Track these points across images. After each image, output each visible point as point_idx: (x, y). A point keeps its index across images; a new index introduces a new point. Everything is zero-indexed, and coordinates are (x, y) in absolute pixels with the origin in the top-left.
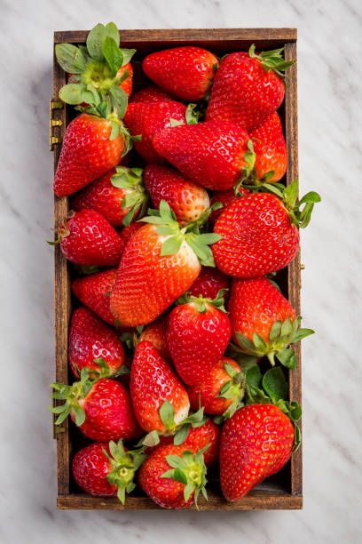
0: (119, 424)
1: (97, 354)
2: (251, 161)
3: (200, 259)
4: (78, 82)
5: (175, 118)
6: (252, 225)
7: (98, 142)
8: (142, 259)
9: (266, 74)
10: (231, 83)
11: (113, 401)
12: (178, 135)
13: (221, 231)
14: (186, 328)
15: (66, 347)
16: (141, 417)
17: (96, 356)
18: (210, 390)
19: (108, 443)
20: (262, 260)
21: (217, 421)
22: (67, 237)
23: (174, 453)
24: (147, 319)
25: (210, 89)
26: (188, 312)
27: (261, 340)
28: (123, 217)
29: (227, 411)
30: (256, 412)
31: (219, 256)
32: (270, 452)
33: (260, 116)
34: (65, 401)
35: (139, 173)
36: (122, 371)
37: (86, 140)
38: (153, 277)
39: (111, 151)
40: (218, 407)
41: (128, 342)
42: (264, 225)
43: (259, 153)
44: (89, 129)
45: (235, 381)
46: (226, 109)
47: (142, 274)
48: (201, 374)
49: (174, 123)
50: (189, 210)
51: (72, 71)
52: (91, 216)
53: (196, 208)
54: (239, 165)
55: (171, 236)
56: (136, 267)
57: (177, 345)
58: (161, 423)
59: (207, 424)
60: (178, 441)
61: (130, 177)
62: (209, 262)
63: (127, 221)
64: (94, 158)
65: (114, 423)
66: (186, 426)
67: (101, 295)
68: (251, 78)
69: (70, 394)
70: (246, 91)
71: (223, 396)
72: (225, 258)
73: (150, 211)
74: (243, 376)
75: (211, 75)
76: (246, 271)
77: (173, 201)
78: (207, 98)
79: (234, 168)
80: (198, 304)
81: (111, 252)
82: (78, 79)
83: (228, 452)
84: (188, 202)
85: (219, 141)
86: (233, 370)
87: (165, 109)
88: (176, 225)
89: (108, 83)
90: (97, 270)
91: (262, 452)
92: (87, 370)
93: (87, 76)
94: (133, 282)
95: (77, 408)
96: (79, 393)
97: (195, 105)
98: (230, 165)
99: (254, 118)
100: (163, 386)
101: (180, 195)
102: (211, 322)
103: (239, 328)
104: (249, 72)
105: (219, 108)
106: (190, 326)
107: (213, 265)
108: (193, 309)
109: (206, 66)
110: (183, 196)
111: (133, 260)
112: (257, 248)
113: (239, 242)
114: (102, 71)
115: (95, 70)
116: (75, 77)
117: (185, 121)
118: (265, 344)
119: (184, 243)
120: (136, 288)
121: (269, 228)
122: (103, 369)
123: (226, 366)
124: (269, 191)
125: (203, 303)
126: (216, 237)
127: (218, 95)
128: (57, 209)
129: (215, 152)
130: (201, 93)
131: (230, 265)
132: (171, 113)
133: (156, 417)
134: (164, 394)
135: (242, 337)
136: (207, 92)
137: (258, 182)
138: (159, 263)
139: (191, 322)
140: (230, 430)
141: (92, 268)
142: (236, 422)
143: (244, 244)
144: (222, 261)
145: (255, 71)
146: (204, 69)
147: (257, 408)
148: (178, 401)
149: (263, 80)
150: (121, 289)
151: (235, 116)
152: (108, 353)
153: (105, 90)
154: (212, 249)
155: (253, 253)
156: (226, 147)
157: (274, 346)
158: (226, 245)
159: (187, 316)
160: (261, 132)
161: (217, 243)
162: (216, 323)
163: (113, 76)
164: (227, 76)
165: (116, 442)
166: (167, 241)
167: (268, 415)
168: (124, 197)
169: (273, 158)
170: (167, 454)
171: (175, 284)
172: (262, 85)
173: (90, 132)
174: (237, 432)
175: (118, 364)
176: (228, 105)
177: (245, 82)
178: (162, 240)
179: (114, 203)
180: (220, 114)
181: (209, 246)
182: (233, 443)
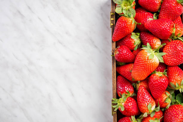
0: (134, 111)
1: (126, 89)
2: (174, 31)
3: (159, 60)
4: (120, 7)
5: (150, 17)
6: (175, 50)
7: (128, 25)
8: (143, 60)
9: (178, 4)
10: (168, 7)
11: (133, 103)
12: (153, 23)
13: (166, 52)
14: (156, 81)
15: (116, 87)
16: (141, 108)
17: (126, 90)
18: (162, 100)
19: (131, 116)
20: (178, 60)
21: (163, 110)
22: (118, 54)
23: (151, 119)
24: (143, 78)
25: (160, 9)
26: (156, 76)
27: (178, 85)
28: (134, 48)
29: (167, 107)
30: (176, 107)
31: (165, 59)
32: (181, 119)
33: (176, 17)
34: (117, 104)
35: (139, 34)
36: (133, 95)
37: (124, 24)
38: (146, 66)
39: (132, 28)
40: (164, 105)
41: (134, 86)
42: (179, 50)
43: (176, 28)
44: (125, 21)
45: (169, 97)
46: (166, 15)
47: (143, 65)
48: (160, 95)
49: (150, 19)
50: (155, 45)
51: (117, 3)
52: (125, 47)
53: (158, 45)
54: (171, 32)
55: (151, 53)
56: (141, 63)
57: (153, 87)
58: (148, 110)
59: (160, 111)
60: (152, 116)
61: (136, 36)
62: (162, 61)
63: (136, 49)
64: (126, 30)
65: (133, 110)
66: (154, 111)
67: (128, 71)
68: (174, 5)
69: (119, 101)
70: (172, 9)
71: (166, 102)
72: (167, 60)
73: (143, 46)
74: (171, 96)
75: (160, 4)
76: (173, 64)
77: (150, 43)
78: (159, 11)
79: (170, 33)
80: (159, 74)
81: (131, 58)
82: (119, 6)
83: (168, 119)
84: (155, 43)
85: (165, 25)
86: (168, 94)
87: (147, 15)
88: (152, 50)
89: (129, 7)
90: (125, 64)
91: (179, 119)
92: (124, 94)
93: (122, 5)
94: (140, 67)
95: (121, 106)
96: (122, 101)
97: (156, 14)
98: (169, 32)
99: (174, 18)
100: (148, 99)
101: (153, 41)
102: (163, 79)
103: (171, 81)
104: (173, 3)
105: (163, 14)
106: (157, 80)
107: (163, 62)
108: (157, 76)
109: (158, 1)
110: (154, 41)
111: (140, 61)
112: (176, 57)
113: (171, 55)
114: (127, 4)
115: (125, 3)
116: (118, 5)
117: (153, 19)
118: (179, 86)
119: (155, 56)
120: (141, 69)
121: (180, 51)
122: (128, 94)
123: (166, 93)
124: (180, 40)
125: (160, 73)
126: (164, 54)
127: (163, 11)
128: (113, 45)
129: (165, 28)
130: (157, 10)
131: (168, 62)
132: (149, 16)
133: (146, 108)
134: (148, 101)
135: (172, 84)
136: (159, 9)
137: (175, 37)
138: (148, 62)
139: (157, 79)
140: (168, 112)
141: (123, 63)
142: (170, 110)
143: (172, 56)
144: (166, 61)
145: (175, 3)
146: (158, 2)
147: (176, 106)
148: (152, 103)
149: (178, 6)
150: (136, 69)
151: (169, 17)
152: (130, 89)
153: (128, 9)
154: (163, 57)
155: (175, 58)
156: (168, 26)
157: (181, 87)
158: (167, 56)
159: (156, 77)
160: (176, 21)
161: (164, 55)
162: (165, 79)
163: (131, 5)
164: (167, 5)
165: (133, 116)
166: (150, 55)
167: (180, 108)
168: (134, 42)
169: (180, 29)
170: (149, 119)
171: (153, 68)
172: (177, 7)
173: (125, 22)
174: (170, 113)
175: (133, 93)
176: (167, 14)
177: (172, 7)
178: (148, 54)
179: (131, 43)
180: (164, 16)
181: (162, 56)
182: (169, 116)
